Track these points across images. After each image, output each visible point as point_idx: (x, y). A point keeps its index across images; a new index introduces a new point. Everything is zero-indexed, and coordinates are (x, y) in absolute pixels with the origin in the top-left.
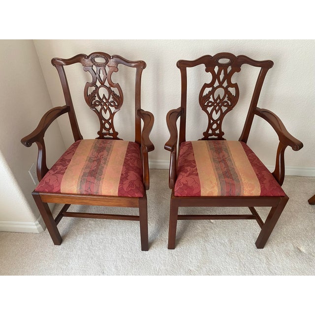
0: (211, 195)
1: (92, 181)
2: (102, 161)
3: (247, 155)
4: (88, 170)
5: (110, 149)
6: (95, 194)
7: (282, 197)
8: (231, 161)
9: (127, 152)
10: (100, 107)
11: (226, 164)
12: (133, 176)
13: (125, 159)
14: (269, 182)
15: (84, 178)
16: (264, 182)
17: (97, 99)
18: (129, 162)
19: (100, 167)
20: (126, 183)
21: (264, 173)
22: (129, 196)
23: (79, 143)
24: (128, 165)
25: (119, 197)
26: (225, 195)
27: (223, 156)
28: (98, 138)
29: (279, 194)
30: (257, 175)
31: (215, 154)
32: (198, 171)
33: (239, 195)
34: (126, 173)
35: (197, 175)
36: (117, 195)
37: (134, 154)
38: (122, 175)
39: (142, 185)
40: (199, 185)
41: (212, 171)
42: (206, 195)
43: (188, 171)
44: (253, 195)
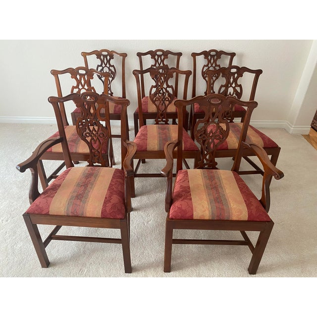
0: (203, 218)
1: (78, 203)
2: (89, 186)
3: (237, 184)
4: (75, 194)
5: (97, 175)
6: (80, 215)
7: (268, 222)
8: (222, 188)
9: (113, 177)
10: (90, 138)
11: (217, 190)
12: (115, 199)
13: (110, 184)
14: (256, 208)
15: (71, 201)
16: (252, 208)
17: (88, 131)
18: (113, 187)
19: (87, 191)
20: (109, 205)
21: (252, 199)
22: (111, 217)
23: (70, 170)
24: (113, 189)
25: (102, 218)
26: (216, 219)
27: (216, 183)
28: (88, 166)
29: (265, 219)
30: (245, 201)
31: (208, 181)
32: (192, 197)
33: (228, 219)
34: (110, 197)
35: (191, 199)
36: (100, 217)
37: (119, 180)
38: (106, 198)
39: (123, 208)
40: (192, 209)
41: (205, 197)
42: (198, 218)
43: (182, 196)
44: (241, 220)
